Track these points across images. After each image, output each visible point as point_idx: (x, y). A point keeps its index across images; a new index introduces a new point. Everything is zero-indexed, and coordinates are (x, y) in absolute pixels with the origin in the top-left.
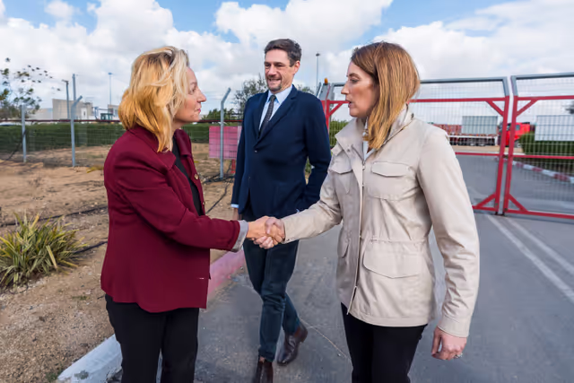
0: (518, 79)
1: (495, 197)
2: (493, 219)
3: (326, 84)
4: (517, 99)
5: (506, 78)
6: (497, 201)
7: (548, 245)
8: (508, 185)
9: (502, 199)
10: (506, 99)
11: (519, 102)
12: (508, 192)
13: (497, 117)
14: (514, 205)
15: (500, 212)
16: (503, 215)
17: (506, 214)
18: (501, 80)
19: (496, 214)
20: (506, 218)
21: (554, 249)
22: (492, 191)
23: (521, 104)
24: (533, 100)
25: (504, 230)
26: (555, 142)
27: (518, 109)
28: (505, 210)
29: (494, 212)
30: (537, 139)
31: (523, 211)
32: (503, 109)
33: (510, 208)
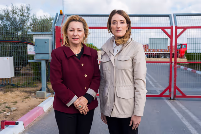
0: (177, 15)
1: (169, 88)
2: (169, 103)
3: (61, 14)
4: (177, 28)
5: (171, 15)
6: (170, 91)
7: (194, 114)
8: (175, 81)
9: (172, 90)
10: (171, 28)
11: (178, 30)
12: (176, 85)
13: (167, 39)
14: (179, 93)
15: (172, 97)
16: (174, 99)
17: (175, 98)
18: (168, 16)
19: (170, 99)
20: (175, 101)
21: (197, 116)
22: (167, 85)
23: (179, 31)
24: (185, 28)
25: (173, 108)
26: (196, 53)
27: (178, 34)
28: (175, 96)
29: (169, 98)
30: (188, 52)
31: (184, 96)
32: (170, 34)
33: (177, 95)
